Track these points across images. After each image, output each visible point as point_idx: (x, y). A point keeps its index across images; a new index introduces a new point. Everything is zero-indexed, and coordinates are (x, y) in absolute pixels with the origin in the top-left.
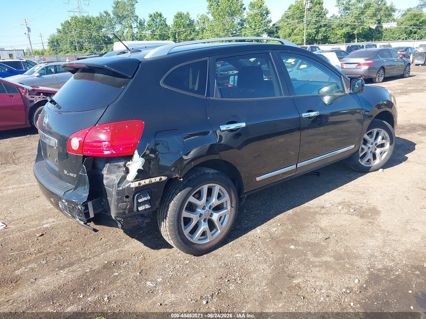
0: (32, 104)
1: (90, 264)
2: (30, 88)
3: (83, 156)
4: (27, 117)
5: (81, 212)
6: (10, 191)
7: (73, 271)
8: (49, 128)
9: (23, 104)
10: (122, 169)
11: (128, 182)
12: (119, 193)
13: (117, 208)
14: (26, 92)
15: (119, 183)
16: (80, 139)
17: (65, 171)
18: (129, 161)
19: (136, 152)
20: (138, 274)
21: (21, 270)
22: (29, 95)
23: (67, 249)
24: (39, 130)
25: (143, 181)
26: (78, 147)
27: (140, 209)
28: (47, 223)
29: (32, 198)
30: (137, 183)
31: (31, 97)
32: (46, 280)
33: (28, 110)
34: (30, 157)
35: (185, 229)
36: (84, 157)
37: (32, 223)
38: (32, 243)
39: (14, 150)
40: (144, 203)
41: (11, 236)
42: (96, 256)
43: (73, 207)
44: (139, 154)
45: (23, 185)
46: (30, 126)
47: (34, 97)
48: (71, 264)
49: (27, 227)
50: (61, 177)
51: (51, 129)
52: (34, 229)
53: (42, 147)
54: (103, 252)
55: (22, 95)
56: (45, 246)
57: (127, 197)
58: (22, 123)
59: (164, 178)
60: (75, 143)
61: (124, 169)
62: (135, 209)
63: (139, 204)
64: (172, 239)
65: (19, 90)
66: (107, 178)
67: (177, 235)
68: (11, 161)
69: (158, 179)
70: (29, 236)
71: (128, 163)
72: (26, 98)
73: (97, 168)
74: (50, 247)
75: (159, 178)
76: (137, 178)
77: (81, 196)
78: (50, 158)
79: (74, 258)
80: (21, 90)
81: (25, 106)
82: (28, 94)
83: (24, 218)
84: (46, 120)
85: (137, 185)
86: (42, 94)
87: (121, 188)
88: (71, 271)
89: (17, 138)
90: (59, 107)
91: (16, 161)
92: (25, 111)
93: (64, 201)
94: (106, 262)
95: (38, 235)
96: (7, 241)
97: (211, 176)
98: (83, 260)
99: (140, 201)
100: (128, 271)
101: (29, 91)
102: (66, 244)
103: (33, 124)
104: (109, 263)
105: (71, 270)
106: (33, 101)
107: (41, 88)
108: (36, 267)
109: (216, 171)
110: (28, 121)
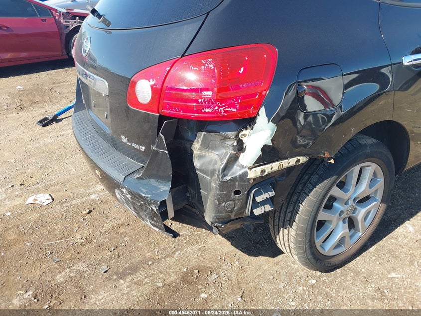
0: (67, 31)
1: (161, 272)
2: (64, 11)
3: (160, 116)
4: (63, 46)
5: (155, 215)
6: (48, 141)
7: (139, 283)
8: (91, 59)
9: (58, 30)
10: (229, 143)
11: (242, 167)
12: (223, 186)
13: (218, 209)
14: (60, 15)
15: (225, 169)
16: (152, 82)
17: (123, 137)
18: (246, 129)
19: (262, 111)
20: (239, 299)
21: (64, 273)
22: (64, 19)
23: (125, 239)
24: (76, 63)
25: (269, 166)
26: (149, 100)
27: (258, 212)
28: (95, 192)
29: (74, 152)
30: (259, 169)
31: (66, 22)
32: (100, 297)
33: (64, 37)
34: (69, 94)
35: (318, 237)
36: (162, 118)
37: (76, 191)
38: (77, 225)
39: (52, 86)
40: (263, 203)
41: (49, 211)
42: (168, 256)
43: (141, 205)
44: (268, 115)
45: (62, 133)
46: (66, 57)
47: (69, 22)
48: (134, 269)
49: (70, 198)
50: (115, 144)
51: (95, 61)
52: (79, 201)
53: (82, 90)
54: (177, 250)
55: (55, 19)
56: (94, 232)
57: (237, 192)
58: (59, 54)
59: (303, 159)
60: (144, 90)
61: (235, 144)
62: (248, 212)
63: (256, 204)
64: (297, 255)
65: (52, 13)
66: (200, 157)
67: (308, 249)
68: (47, 99)
69: (292, 161)
70: (73, 212)
71: (244, 132)
72: (60, 23)
73: (183, 138)
74: (101, 234)
75: (295, 159)
76: (261, 161)
77: (157, 189)
78: (96, 109)
79: (137, 258)
80: (54, 12)
81: (60, 33)
82: (62, 17)
83: (66, 182)
84: (87, 46)
85: (259, 174)
86: (77, 18)
87: (228, 178)
88: (135, 283)
89: (54, 71)
90: (107, 23)
91: (54, 101)
92: (61, 38)
93: (124, 191)
94: (185, 270)
95: (84, 213)
96: (45, 219)
97: (368, 151)
98: (150, 263)
99: (259, 199)
100: (222, 292)
101: (63, 14)
102: (122, 230)
103: (70, 54)
104: (190, 271)
105: (136, 280)
106: (69, 26)
107: (76, 11)
108: (85, 269)
109: (375, 141)
110: (64, 50)
